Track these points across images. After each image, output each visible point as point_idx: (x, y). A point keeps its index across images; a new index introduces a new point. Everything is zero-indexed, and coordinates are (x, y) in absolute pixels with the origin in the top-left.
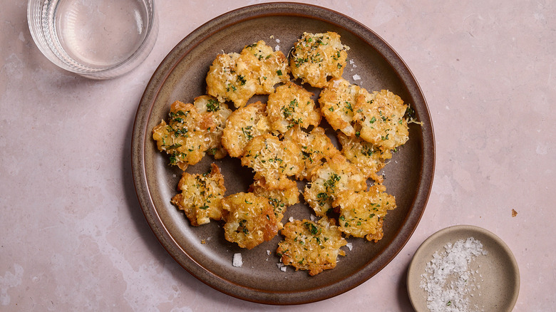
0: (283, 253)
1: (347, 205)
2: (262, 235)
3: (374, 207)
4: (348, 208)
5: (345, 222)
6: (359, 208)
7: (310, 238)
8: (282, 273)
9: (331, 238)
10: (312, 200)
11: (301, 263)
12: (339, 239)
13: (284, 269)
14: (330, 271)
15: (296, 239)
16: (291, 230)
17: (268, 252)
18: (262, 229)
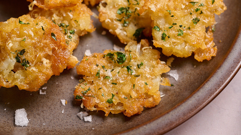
0: (83, 94)
1: (158, 6)
2: (49, 65)
3: (196, 7)
4: (160, 10)
5: (161, 33)
6: (175, 9)
7: (118, 69)
8: (86, 125)
9: (145, 62)
10: (112, 20)
11: (110, 102)
12: (158, 63)
13: (89, 119)
14: (153, 110)
15: (98, 73)
16: (90, 64)
17: (64, 102)
18: (48, 57)
